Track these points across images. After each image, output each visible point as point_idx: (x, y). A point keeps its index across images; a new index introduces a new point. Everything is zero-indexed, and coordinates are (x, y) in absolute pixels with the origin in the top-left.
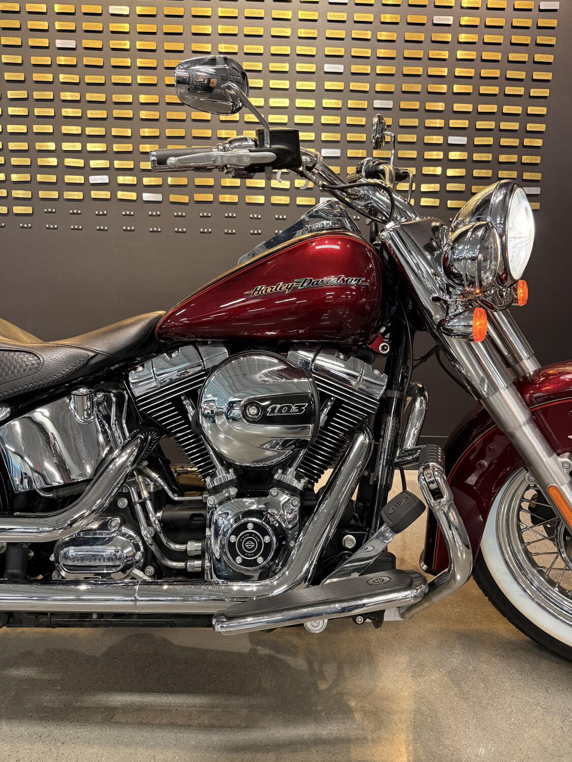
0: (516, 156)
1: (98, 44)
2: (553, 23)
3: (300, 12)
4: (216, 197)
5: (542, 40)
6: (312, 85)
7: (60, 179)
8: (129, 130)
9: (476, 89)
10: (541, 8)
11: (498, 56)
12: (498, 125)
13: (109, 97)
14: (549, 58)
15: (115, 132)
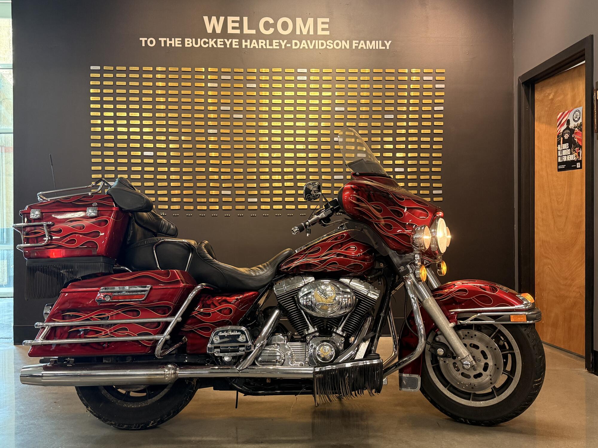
0: (429, 176)
1: (228, 131)
2: (441, 116)
3: (322, 115)
4: (283, 199)
5: (436, 123)
6: (328, 147)
7: (208, 192)
8: (242, 169)
9: (407, 146)
10: (435, 110)
11: (416, 131)
12: (418, 162)
13: (233, 155)
14: (441, 131)
15: (235, 170)
